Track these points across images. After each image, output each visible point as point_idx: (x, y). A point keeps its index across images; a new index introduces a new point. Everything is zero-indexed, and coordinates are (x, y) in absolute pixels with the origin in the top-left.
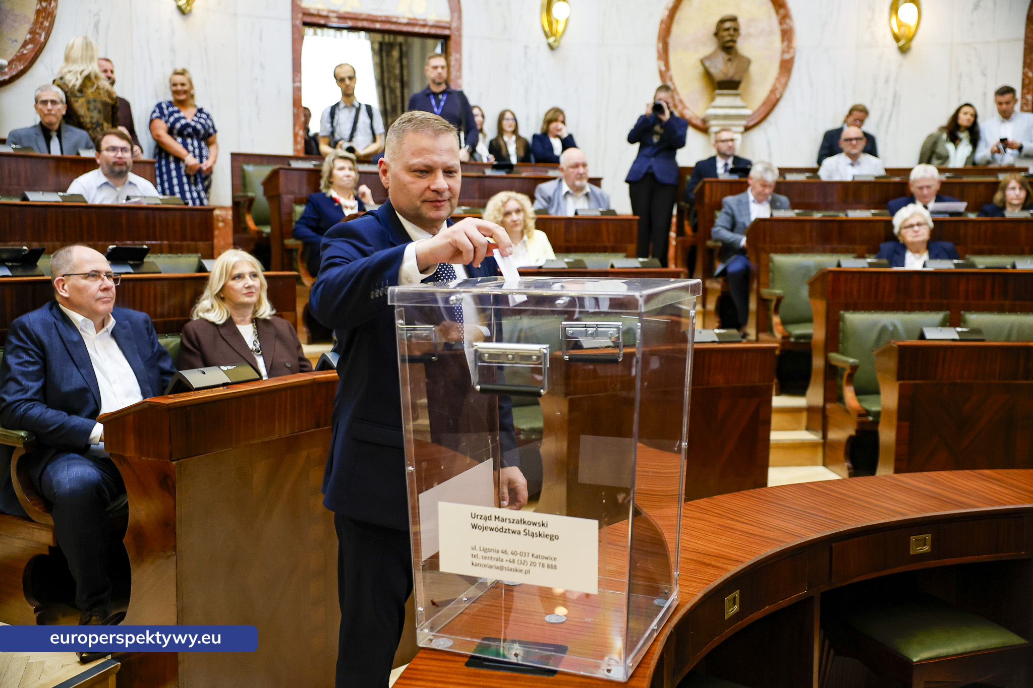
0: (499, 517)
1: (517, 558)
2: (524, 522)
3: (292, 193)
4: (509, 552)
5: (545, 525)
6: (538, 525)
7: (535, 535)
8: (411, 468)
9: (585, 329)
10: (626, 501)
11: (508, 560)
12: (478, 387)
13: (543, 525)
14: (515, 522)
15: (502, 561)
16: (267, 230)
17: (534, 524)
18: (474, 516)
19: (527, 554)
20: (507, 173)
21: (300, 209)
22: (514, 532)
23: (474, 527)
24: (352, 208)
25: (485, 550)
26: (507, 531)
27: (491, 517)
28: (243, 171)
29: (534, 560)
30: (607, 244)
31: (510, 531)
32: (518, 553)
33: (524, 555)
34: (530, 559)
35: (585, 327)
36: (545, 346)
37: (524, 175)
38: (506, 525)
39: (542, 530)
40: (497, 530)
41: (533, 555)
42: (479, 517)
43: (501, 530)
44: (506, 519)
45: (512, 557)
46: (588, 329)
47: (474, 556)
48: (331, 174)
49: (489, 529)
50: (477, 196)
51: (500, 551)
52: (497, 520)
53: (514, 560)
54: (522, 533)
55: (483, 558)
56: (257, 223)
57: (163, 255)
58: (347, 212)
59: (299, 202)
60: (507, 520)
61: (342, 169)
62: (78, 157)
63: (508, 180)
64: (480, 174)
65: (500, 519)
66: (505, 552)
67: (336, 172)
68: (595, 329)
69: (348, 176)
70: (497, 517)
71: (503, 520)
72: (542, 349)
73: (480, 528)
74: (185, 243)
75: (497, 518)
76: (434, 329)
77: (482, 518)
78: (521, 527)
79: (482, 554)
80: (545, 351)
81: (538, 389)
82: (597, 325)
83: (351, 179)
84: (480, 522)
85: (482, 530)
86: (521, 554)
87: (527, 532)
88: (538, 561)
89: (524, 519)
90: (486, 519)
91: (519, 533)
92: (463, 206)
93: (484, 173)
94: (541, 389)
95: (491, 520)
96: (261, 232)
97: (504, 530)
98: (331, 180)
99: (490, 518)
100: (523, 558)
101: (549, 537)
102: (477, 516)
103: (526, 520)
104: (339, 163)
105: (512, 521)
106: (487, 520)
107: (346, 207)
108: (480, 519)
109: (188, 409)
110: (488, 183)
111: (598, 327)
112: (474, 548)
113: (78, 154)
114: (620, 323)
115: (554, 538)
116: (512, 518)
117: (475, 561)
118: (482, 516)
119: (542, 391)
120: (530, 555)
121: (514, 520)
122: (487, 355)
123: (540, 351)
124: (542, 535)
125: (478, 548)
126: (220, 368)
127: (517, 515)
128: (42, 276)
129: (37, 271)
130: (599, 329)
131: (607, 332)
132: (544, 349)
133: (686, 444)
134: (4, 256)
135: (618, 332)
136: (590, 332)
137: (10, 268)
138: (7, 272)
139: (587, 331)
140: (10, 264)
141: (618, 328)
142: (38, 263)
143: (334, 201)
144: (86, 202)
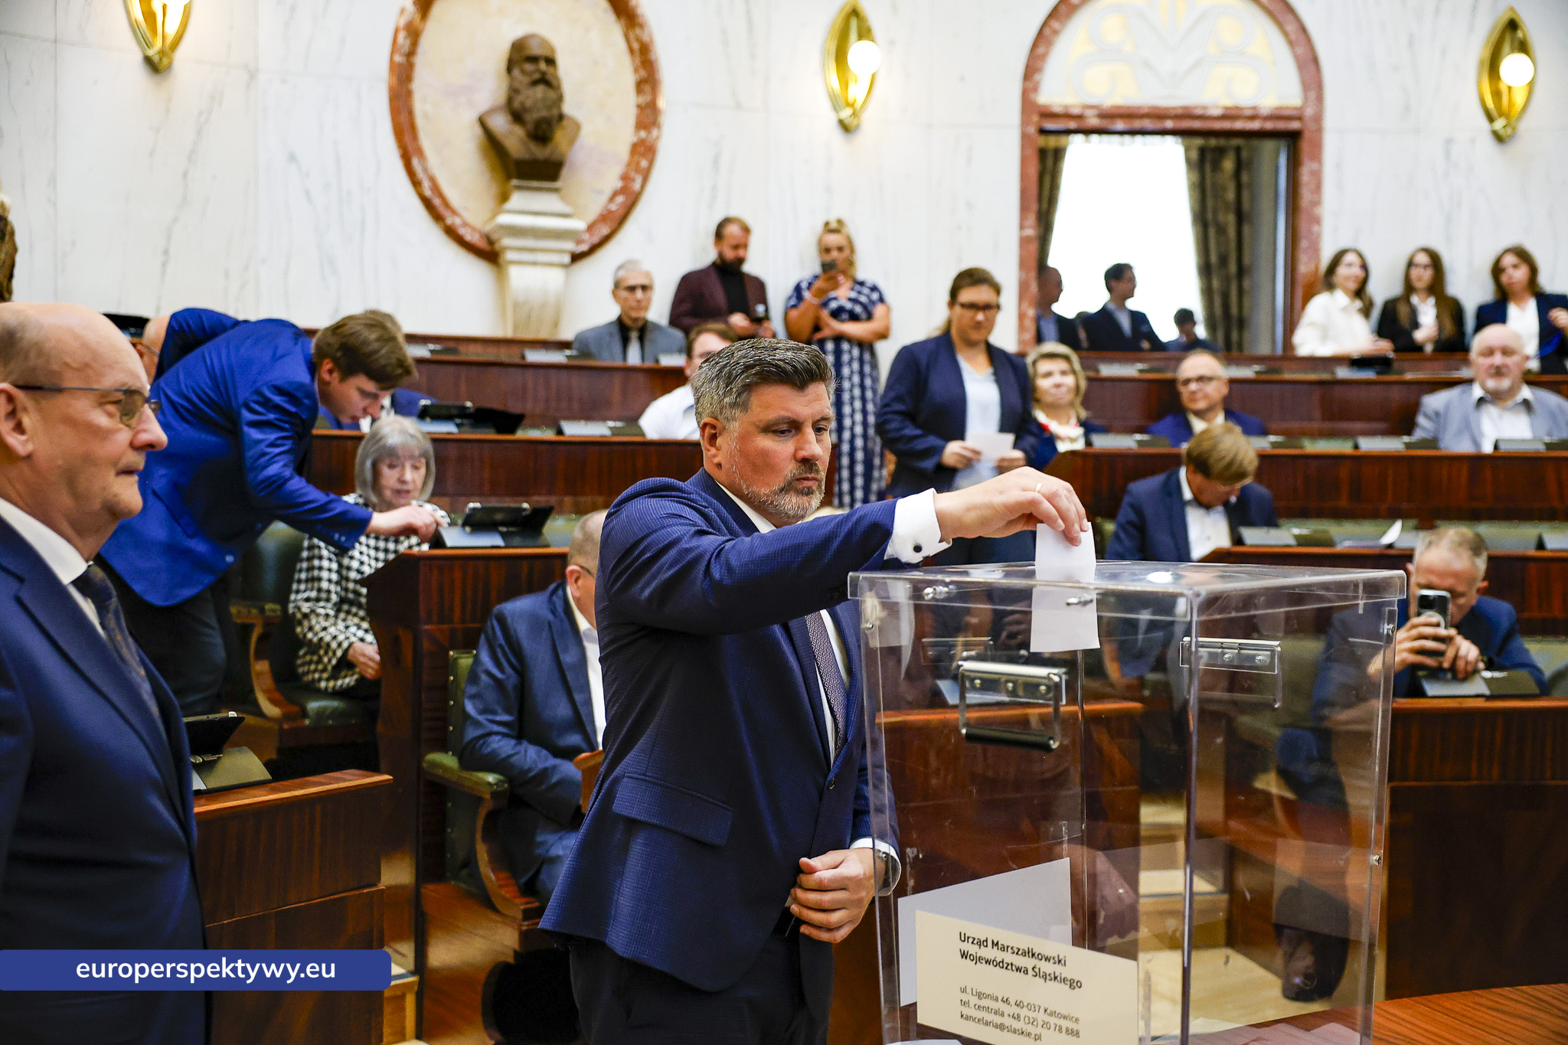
0: (997, 943)
1: (1023, 1012)
2: (1033, 955)
4: (1012, 1001)
5: (1063, 962)
6: (1052, 960)
7: (1048, 977)
9: (1220, 650)
10: (1178, 934)
11: (1012, 1014)
12: (964, 731)
13: (1060, 961)
14: (1020, 953)
15: (1003, 1015)
17: (1047, 959)
18: (964, 938)
19: (1037, 1008)
20: (1378, 373)
22: (1019, 970)
23: (964, 955)
24: (1073, 440)
25: (980, 995)
26: (1009, 967)
27: (987, 941)
29: (1047, 1018)
30: (1557, 504)
31: (1014, 968)
32: (1026, 1004)
33: (1033, 1009)
34: (1041, 1016)
35: (1222, 648)
36: (1055, 671)
37: (1409, 376)
38: (1009, 957)
39: (1058, 969)
40: (995, 964)
41: (1045, 1010)
42: (971, 940)
43: (1002, 965)
44: (1008, 947)
45: (1016, 1010)
46: (1226, 650)
47: (964, 1004)
49: (984, 962)
50: (1317, 414)
51: (1000, 1000)
52: (995, 948)
53: (1018, 1016)
54: (1031, 972)
55: (977, 1007)
58: (1062, 447)
60: (1009, 949)
61: (1049, 374)
63: (1378, 388)
64: (1325, 376)
65: (1000, 946)
66: (1006, 1001)
68: (1236, 651)
69: (1061, 386)
70: (995, 942)
71: (1004, 949)
73: (972, 958)
75: (995, 944)
76: (991, 643)
77: (975, 942)
78: (1028, 963)
79: (975, 1000)
80: (1056, 679)
81: (1046, 739)
82: (1240, 644)
83: (1068, 390)
84: (973, 949)
85: (975, 961)
86: (1029, 1007)
87: (1037, 971)
88: (1052, 1020)
89: (1032, 950)
90: (980, 945)
91: (1026, 972)
92: (1272, 434)
93: (1333, 373)
94: (1051, 738)
95: (987, 946)
97: (1005, 966)
98: (1034, 394)
99: (985, 943)
100: (1031, 1014)
101: (1069, 983)
102: (968, 938)
103: (1036, 951)
104: (1046, 365)
105: (1016, 951)
106: (982, 947)
107: (1061, 439)
108: (972, 943)
110: (1338, 391)
111: (1241, 649)
112: (964, 991)
113: (657, 361)
114: (1277, 643)
115: (1075, 984)
116: (1016, 946)
117: (967, 1011)
118: (974, 939)
119: (1051, 742)
120: (1042, 1010)
121: (1019, 950)
122: (978, 681)
123: (1048, 677)
124: (1059, 979)
125: (969, 990)
127: (1023, 942)
128: (547, 546)
129: (541, 541)
130: (1243, 651)
131: (1253, 657)
132: (1055, 674)
133: (1377, 857)
134: (499, 517)
135: (1272, 657)
136: (1228, 655)
137: (504, 535)
138: (498, 541)
139: (1224, 654)
140: (504, 529)
141: (1273, 651)
142: (545, 529)
143: (1043, 428)
144: (643, 434)
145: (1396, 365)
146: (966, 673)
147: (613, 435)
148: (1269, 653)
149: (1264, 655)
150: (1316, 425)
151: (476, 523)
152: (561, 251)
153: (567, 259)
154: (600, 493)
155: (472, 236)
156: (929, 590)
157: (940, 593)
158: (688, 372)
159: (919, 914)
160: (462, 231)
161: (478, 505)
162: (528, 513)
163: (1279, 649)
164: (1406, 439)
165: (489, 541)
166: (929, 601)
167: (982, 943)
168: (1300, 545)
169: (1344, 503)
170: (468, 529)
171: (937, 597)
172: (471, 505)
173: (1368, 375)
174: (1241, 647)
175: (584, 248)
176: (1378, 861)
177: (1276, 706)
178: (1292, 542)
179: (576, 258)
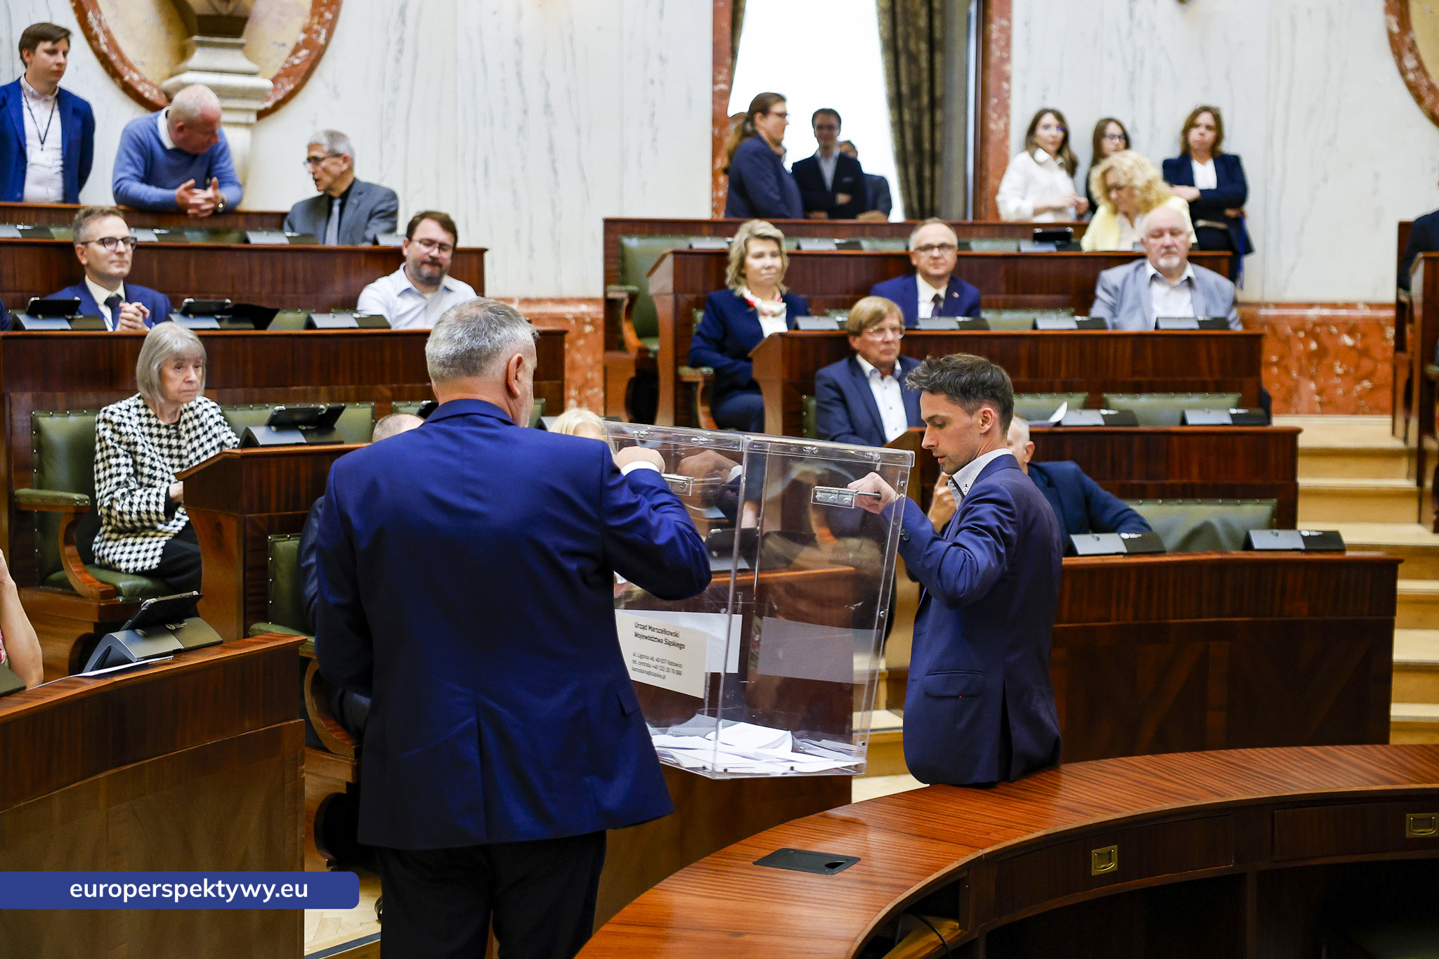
3: (693, 291)
16: (654, 346)
20: (1057, 248)
21: (700, 315)
24: (775, 315)
28: (622, 246)
30: (1208, 378)
48: (742, 263)
50: (1002, 287)
56: (641, 334)
58: (767, 329)
59: (698, 304)
61: (760, 255)
62: (376, 247)
63: (1060, 262)
67: (751, 262)
69: (769, 268)
83: (773, 271)
93: (1018, 245)
96: (643, 351)
98: (743, 271)
104: (756, 247)
107: (765, 314)
110: (1022, 265)
113: (376, 241)
128: (342, 443)
129: (335, 437)
134: (297, 417)
137: (304, 433)
138: (300, 438)
140: (304, 428)
142: (335, 426)
143: (746, 304)
144: (389, 327)
147: (360, 327)
151: (279, 423)
152: (248, 111)
153: (252, 118)
154: (352, 383)
155: (151, 93)
158: (405, 252)
160: (140, 88)
161: (283, 407)
162: (324, 412)
164: (1078, 318)
165: (295, 438)
170: (273, 428)
172: (277, 408)
173: (1048, 248)
175: (269, 104)
179: (262, 114)
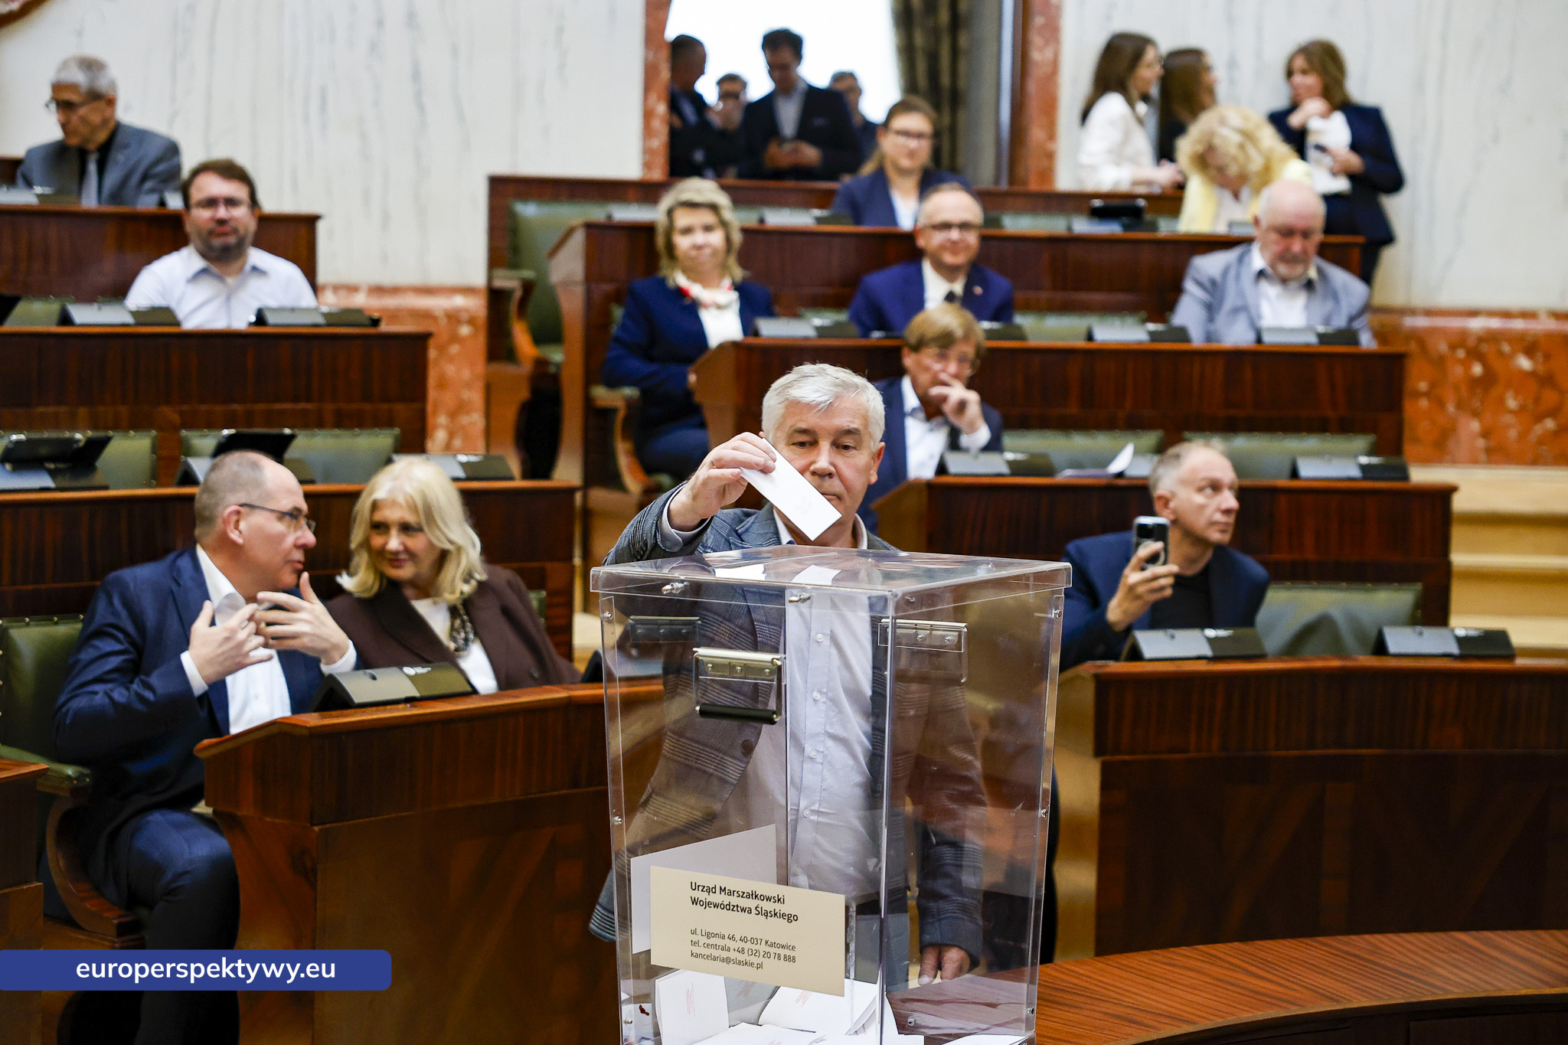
0: (725, 888)
1: (747, 946)
2: (756, 896)
3: (612, 280)
4: (738, 938)
5: (782, 900)
6: (772, 900)
7: (769, 915)
8: (617, 818)
9: (915, 631)
10: (878, 869)
11: (736, 949)
12: (698, 708)
13: (779, 900)
14: (744, 896)
15: (729, 950)
16: (556, 355)
17: (769, 899)
18: (695, 887)
19: (759, 941)
22: (743, 910)
23: (694, 901)
24: (721, 308)
25: (709, 935)
26: (735, 909)
27: (715, 888)
28: (513, 216)
29: (768, 949)
30: (1329, 413)
31: (739, 909)
32: (749, 939)
33: (756, 942)
34: (763, 948)
35: (916, 628)
36: (778, 656)
38: (734, 900)
39: (778, 907)
40: (722, 906)
41: (766, 943)
42: (701, 888)
43: (728, 907)
44: (734, 891)
45: (742, 945)
46: (920, 631)
47: (694, 943)
48: (670, 241)
49: (712, 906)
50: (1046, 280)
51: (726, 937)
52: (723, 893)
53: (743, 949)
54: (754, 911)
55: (705, 945)
56: (538, 339)
57: (323, 432)
60: (735, 893)
61: (688, 231)
63: (1124, 249)
65: (727, 891)
66: (732, 938)
67: (680, 239)
68: (929, 632)
69: (702, 247)
70: (723, 888)
71: (731, 893)
72: (775, 660)
73: (701, 903)
74: (368, 407)
75: (723, 890)
77: (705, 890)
78: (751, 903)
79: (703, 940)
80: (779, 663)
81: (770, 713)
82: (931, 625)
83: (709, 251)
84: (702, 896)
85: (704, 906)
86: (753, 941)
87: (759, 909)
88: (772, 950)
89: (755, 892)
90: (709, 892)
91: (750, 912)
94: (774, 713)
95: (715, 892)
96: (541, 363)
97: (732, 907)
98: (672, 253)
99: (714, 890)
100: (754, 947)
101: (786, 917)
102: (699, 886)
103: (759, 893)
104: (683, 219)
105: (741, 894)
106: (711, 893)
107: (708, 309)
108: (702, 890)
109: (344, 737)
110: (1074, 251)
111: (933, 630)
112: (694, 932)
114: (963, 625)
115: (792, 918)
116: (741, 890)
117: (696, 950)
118: (704, 887)
119: (774, 716)
120: (764, 942)
121: (744, 893)
122: (710, 665)
123: (772, 662)
124: (778, 914)
125: (698, 932)
126: (402, 670)
127: (747, 886)
128: (106, 488)
129: (98, 478)
130: (934, 632)
131: (943, 637)
132: (777, 659)
133: (1044, 811)
135: (960, 636)
136: (922, 634)
137: (52, 473)
138: (46, 481)
139: (917, 634)
140: (52, 466)
141: (960, 632)
142: (99, 463)
143: (682, 296)
144: (178, 324)
145: (1148, 217)
146: (700, 658)
147: (137, 324)
148: (957, 633)
149: (953, 635)
150: (1044, 295)
154: (124, 403)
156: (668, 587)
157: (677, 589)
159: (654, 869)
161: (21, 437)
162: (80, 445)
163: (966, 630)
164: (1151, 326)
165: (38, 480)
166: (666, 595)
167: (710, 890)
168: (1014, 474)
169: (1073, 410)
171: (674, 592)
172: (14, 437)
173: (1111, 229)
174: (932, 628)
176: (1045, 814)
177: (962, 681)
178: (1005, 470)
